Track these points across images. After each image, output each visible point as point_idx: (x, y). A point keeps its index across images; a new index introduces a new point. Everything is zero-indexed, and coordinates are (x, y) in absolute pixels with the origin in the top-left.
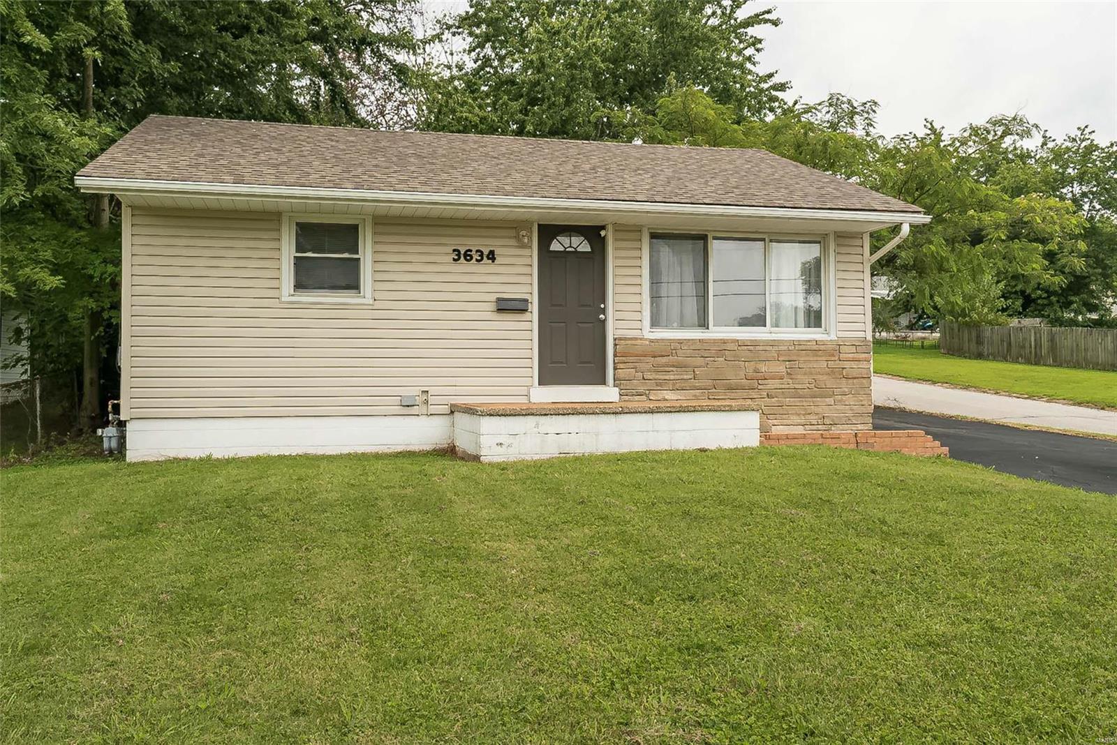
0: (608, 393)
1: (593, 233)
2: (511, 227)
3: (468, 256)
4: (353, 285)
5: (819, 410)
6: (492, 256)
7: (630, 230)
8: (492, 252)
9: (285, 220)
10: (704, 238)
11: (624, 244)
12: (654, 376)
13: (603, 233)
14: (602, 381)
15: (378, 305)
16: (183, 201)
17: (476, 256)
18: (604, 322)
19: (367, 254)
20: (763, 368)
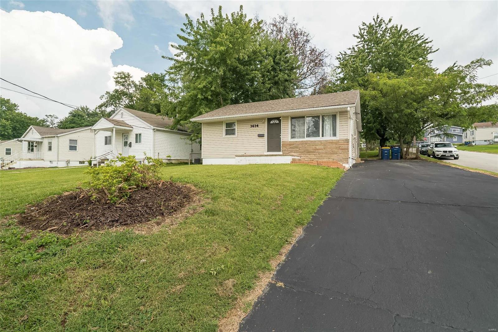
0: (281, 153)
1: (278, 119)
2: (261, 119)
3: (253, 126)
4: (234, 134)
5: (333, 157)
6: (258, 126)
7: (286, 117)
8: (258, 125)
9: (224, 122)
10: (304, 117)
11: (284, 120)
12: (290, 149)
13: (280, 119)
14: (280, 151)
15: (238, 137)
16: (212, 121)
17: (255, 126)
18: (281, 138)
19: (236, 127)
20: (317, 147)
